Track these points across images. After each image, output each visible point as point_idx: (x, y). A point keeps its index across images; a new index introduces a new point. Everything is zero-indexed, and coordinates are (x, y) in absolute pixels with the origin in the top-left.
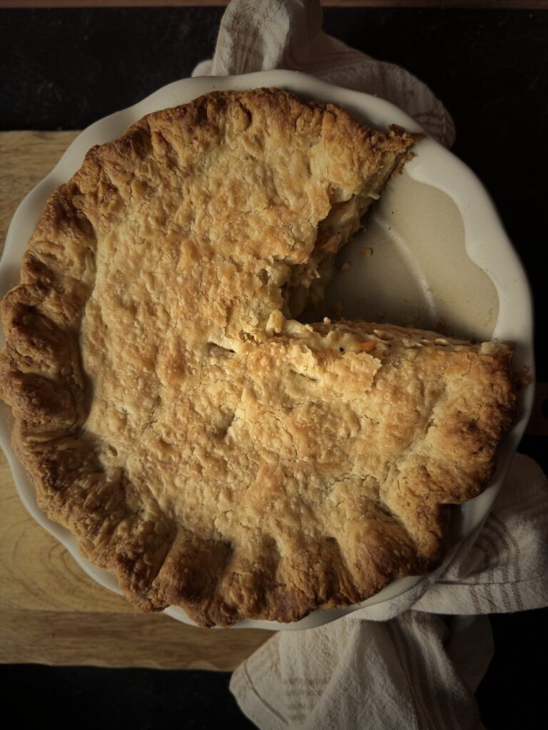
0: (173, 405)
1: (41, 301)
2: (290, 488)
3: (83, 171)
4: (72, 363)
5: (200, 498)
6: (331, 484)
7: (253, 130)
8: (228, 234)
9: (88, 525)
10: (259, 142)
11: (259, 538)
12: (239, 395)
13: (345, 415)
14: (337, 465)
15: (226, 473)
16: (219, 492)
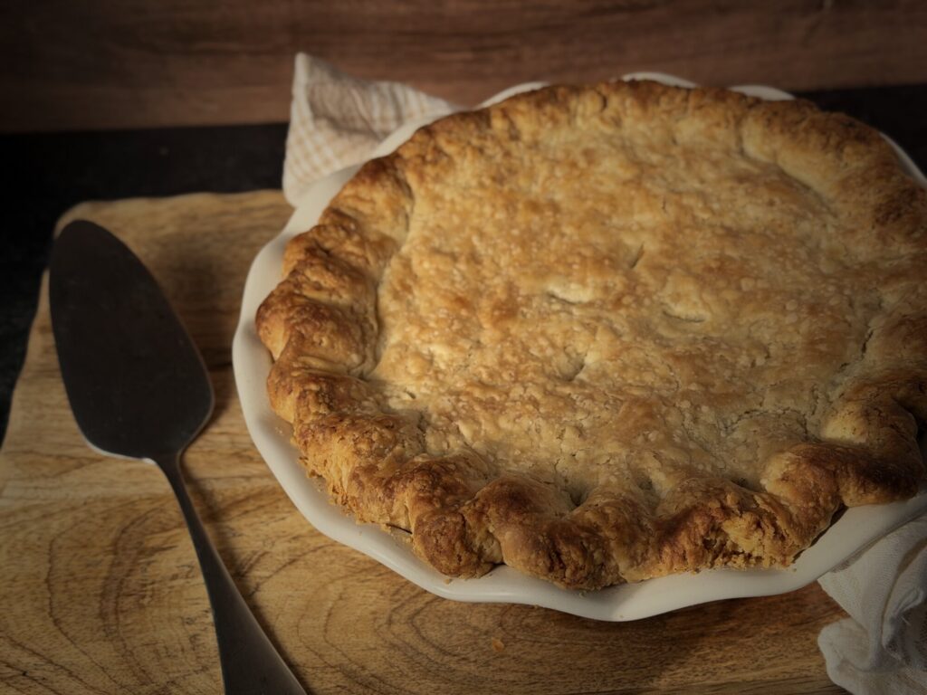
0: (499, 346)
1: (342, 243)
2: (673, 418)
4: (368, 304)
5: (536, 439)
6: (733, 423)
7: (609, 113)
9: (373, 442)
10: (617, 122)
11: (626, 472)
12: (594, 331)
13: (745, 345)
14: (740, 396)
15: (575, 410)
16: (564, 431)
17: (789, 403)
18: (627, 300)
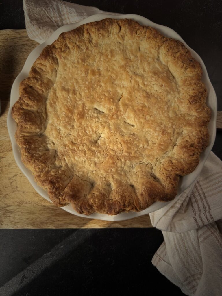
0: (78, 129)
1: (35, 84)
2: (119, 164)
3: (58, 40)
4: (43, 109)
5: (84, 165)
6: (134, 165)
7: (121, 34)
8: (107, 68)
9: (40, 168)
10: (123, 38)
11: (104, 182)
12: (104, 128)
13: (143, 139)
14: (138, 158)
15: (95, 156)
16: (91, 163)
17: (150, 162)
18: (115, 117)
